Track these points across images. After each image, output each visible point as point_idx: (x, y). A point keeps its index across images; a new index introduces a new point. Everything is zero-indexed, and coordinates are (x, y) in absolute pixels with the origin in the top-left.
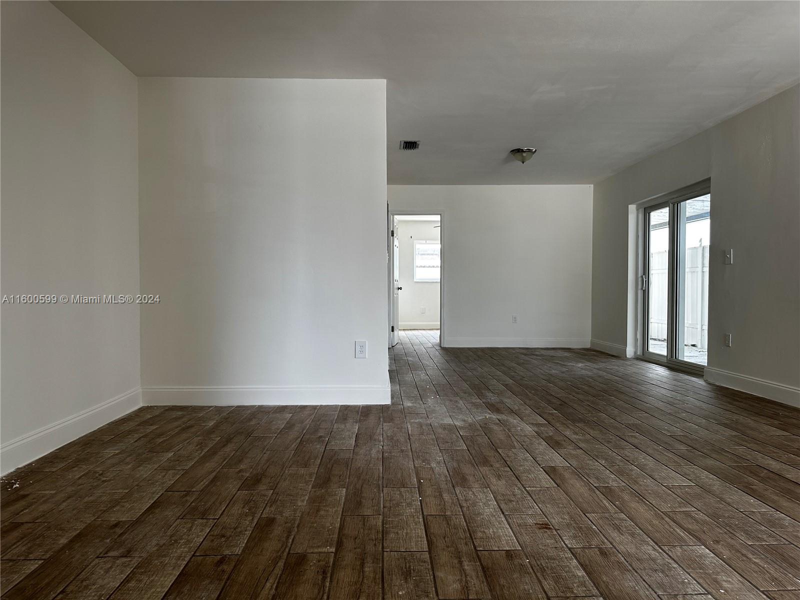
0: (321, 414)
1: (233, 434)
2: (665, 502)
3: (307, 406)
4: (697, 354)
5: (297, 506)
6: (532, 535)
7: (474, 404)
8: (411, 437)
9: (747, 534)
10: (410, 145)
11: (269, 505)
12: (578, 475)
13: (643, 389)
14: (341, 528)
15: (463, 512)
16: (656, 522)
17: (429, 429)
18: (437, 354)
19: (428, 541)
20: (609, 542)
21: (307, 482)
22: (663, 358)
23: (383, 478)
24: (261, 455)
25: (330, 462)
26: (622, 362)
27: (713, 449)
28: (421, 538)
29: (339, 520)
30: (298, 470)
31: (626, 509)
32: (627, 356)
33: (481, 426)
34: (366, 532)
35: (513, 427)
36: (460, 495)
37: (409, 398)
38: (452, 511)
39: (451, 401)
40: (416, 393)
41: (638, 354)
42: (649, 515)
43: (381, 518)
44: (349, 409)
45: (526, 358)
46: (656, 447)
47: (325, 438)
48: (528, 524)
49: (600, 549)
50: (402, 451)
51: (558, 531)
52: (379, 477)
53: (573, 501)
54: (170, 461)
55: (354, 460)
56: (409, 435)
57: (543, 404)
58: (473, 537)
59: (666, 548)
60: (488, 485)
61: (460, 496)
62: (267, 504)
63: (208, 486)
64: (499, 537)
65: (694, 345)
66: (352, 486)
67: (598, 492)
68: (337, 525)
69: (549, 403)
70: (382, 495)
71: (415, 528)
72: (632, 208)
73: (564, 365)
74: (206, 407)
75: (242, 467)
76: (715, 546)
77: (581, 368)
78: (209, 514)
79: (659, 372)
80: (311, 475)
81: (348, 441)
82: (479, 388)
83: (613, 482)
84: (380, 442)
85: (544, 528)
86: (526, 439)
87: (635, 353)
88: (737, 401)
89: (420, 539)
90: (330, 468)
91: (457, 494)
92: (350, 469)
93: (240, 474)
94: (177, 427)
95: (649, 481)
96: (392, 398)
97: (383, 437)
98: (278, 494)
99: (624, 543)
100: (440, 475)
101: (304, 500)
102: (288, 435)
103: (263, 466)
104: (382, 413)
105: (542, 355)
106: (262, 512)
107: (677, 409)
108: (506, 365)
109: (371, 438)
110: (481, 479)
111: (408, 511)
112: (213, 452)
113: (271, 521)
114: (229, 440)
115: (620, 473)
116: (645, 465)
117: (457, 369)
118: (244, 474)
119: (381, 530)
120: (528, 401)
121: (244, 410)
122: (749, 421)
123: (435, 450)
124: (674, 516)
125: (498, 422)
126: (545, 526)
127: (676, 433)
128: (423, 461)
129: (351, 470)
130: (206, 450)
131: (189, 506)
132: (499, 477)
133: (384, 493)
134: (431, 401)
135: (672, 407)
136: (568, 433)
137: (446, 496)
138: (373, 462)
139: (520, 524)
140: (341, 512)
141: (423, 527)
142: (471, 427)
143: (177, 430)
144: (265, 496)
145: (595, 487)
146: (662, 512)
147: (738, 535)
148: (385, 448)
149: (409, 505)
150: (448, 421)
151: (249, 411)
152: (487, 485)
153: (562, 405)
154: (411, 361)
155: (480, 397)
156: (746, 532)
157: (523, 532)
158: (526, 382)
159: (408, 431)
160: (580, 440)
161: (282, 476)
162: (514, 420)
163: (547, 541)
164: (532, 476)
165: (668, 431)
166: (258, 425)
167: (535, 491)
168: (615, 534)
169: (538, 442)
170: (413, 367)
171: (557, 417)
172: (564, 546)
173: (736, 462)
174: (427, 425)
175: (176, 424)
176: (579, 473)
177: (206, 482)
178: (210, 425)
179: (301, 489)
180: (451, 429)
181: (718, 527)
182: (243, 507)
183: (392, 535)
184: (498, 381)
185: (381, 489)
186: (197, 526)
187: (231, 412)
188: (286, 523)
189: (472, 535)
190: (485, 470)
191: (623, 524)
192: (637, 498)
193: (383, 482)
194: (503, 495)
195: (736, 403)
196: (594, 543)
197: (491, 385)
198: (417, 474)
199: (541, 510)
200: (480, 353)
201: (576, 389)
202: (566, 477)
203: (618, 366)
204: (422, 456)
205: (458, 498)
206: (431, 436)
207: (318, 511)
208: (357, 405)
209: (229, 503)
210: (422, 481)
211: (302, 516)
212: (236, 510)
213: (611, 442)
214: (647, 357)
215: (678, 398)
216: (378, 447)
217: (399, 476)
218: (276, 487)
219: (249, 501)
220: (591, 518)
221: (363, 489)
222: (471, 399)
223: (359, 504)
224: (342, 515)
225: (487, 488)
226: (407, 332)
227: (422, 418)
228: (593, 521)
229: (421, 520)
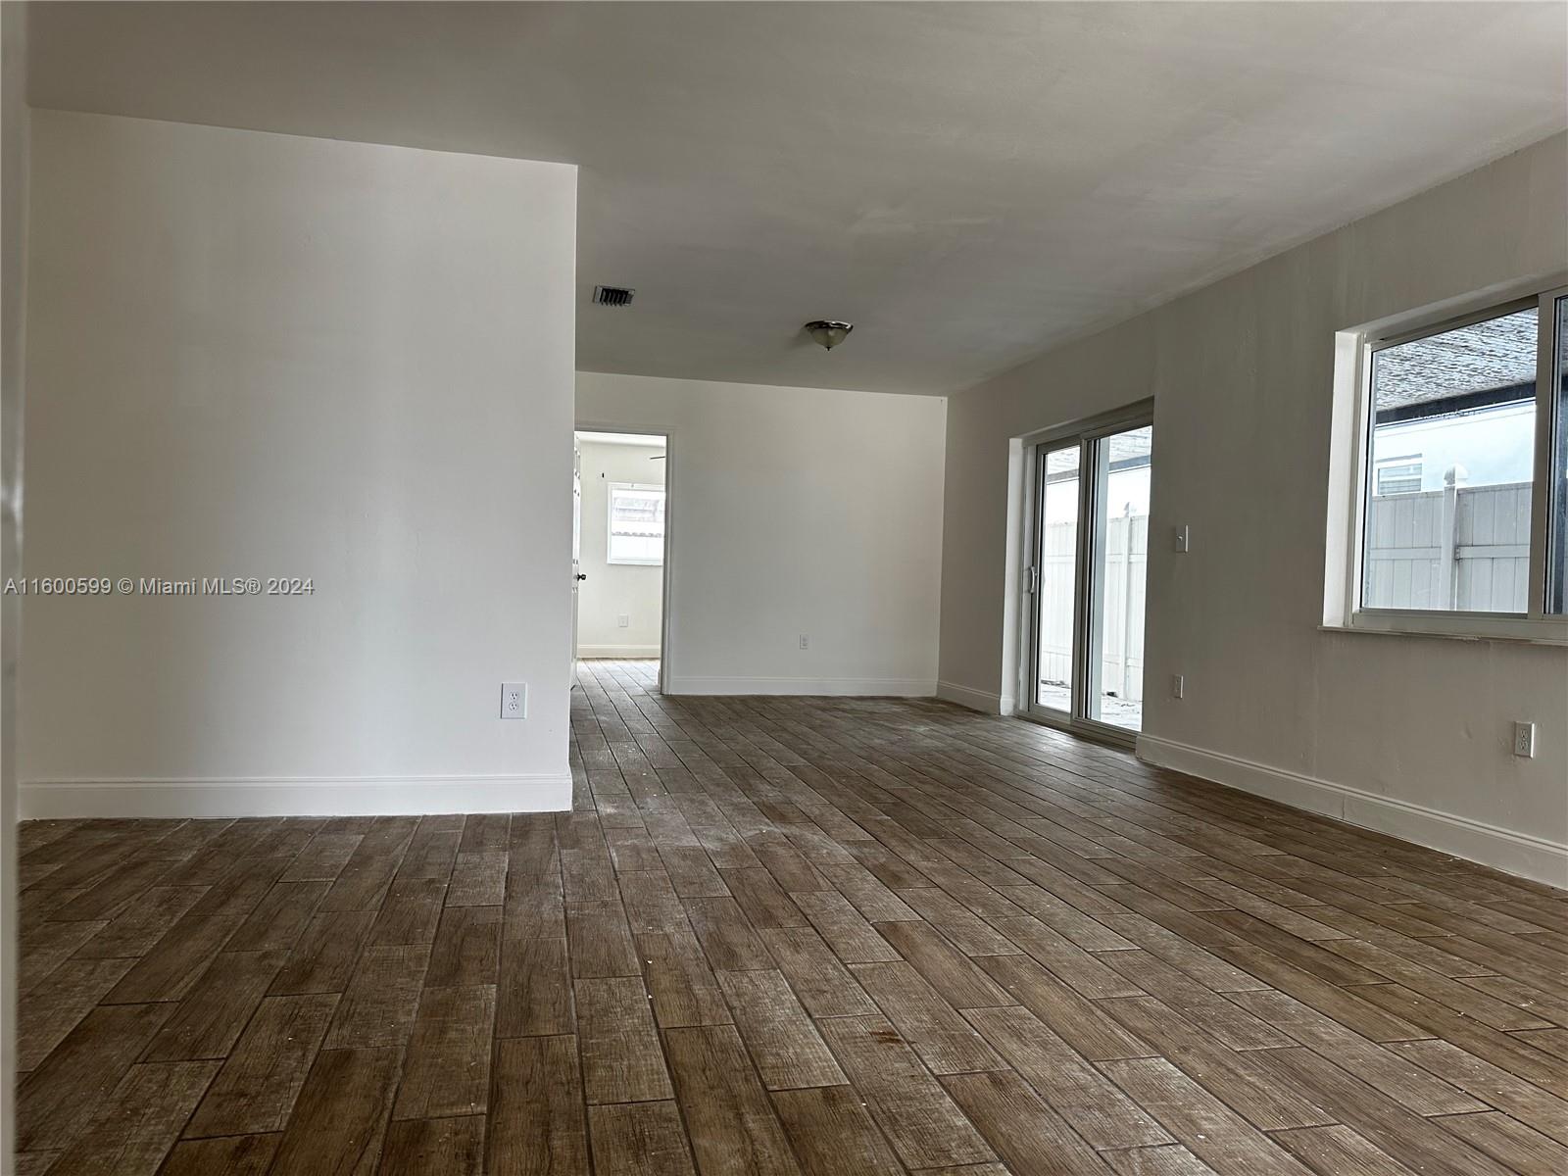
0: (428, 834)
1: (240, 878)
2: (1093, 982)
3: (394, 818)
4: (1118, 709)
5: (398, 1023)
6: (867, 1054)
7: (737, 807)
8: (620, 876)
9: (1232, 1033)
10: (615, 296)
11: (335, 1023)
12: (938, 937)
13: (1035, 773)
14: (495, 1064)
15: (734, 1019)
16: (1080, 1019)
17: (654, 860)
18: (653, 707)
19: (672, 1078)
20: (1006, 1060)
21: (412, 975)
22: (1065, 718)
23: (570, 959)
24: (307, 922)
25: (456, 931)
26: (994, 723)
27: (1163, 884)
28: (658, 1074)
29: (489, 1047)
30: (390, 949)
31: (1028, 998)
32: (1002, 713)
33: (752, 849)
34: (548, 1068)
35: (814, 849)
36: (726, 985)
37: (609, 798)
38: (714, 1019)
39: (692, 801)
40: (623, 786)
41: (1021, 708)
42: (1068, 1007)
43: (575, 1040)
44: (486, 822)
45: (826, 716)
46: (1067, 881)
47: (441, 882)
48: (858, 1035)
49: (991, 1074)
50: (605, 904)
51: (913, 1045)
52: (563, 958)
53: (934, 987)
54: (100, 940)
55: (507, 927)
56: (615, 871)
57: (864, 804)
58: (759, 1066)
59: (1102, 1066)
60: (778, 964)
61: (726, 988)
62: (331, 1023)
63: (194, 990)
64: (807, 1063)
65: (1112, 694)
66: (509, 977)
67: (976, 968)
68: (485, 1057)
69: (875, 800)
70: (572, 994)
71: (645, 1055)
72: (1016, 444)
73: (893, 729)
74: (172, 820)
75: (267, 946)
76: (1184, 1058)
77: (924, 734)
78: (206, 1050)
79: (1057, 742)
80: (419, 959)
81: (491, 887)
82: (744, 776)
83: (1001, 947)
84: (557, 887)
85: (887, 1041)
86: (839, 872)
87: (1016, 706)
88: (1195, 795)
89: (656, 1077)
90: (459, 943)
91: (721, 984)
92: (501, 945)
93: (266, 962)
94: (111, 865)
95: (1062, 945)
96: (575, 798)
97: (562, 877)
98: (352, 1000)
99: (1031, 1061)
100: (683, 948)
101: (410, 1011)
102: (361, 879)
103: (314, 943)
104: (557, 830)
105: (852, 711)
106: (324, 1040)
107: (1095, 811)
108: (789, 729)
109: (538, 879)
110: (762, 952)
111: (628, 1022)
112: (200, 916)
113: (345, 1058)
114: (230, 892)
115: (1012, 931)
116: (1052, 915)
117: (698, 738)
118: (273, 962)
119: (577, 1064)
120: (835, 799)
121: (257, 827)
122: (1217, 832)
123: (669, 900)
124: (1110, 1006)
125: (785, 840)
126: (889, 1038)
127: (1097, 855)
128: (649, 923)
129: (504, 947)
130: (181, 915)
131: (157, 1035)
132: (796, 947)
133: (577, 990)
134: (652, 803)
135: (1086, 808)
136: (912, 858)
137: (699, 989)
138: (547, 929)
139: (844, 1036)
140: (491, 1032)
141: (660, 1053)
142: (735, 851)
143: (109, 873)
144: (325, 1006)
145: (970, 958)
146: (1090, 1001)
147: (1217, 1035)
148: (568, 899)
149: (629, 1010)
150: (690, 841)
151: (269, 830)
152: (774, 964)
153: (898, 806)
154: (605, 722)
155: (747, 792)
156: (1229, 1029)
157: (849, 1049)
158: (828, 763)
159: (612, 863)
160: (935, 870)
161: (357, 963)
162: (814, 837)
163: (896, 1065)
164: (855, 942)
165: (1086, 851)
166: (294, 859)
167: (864, 970)
168: (1012, 1046)
169: (860, 877)
170: (609, 735)
171: (891, 827)
172: (927, 1072)
173: (1203, 905)
174: (649, 850)
175: (106, 858)
176: (941, 932)
177: (190, 981)
178: (185, 859)
179: (402, 989)
180: (699, 856)
181: (1185, 1023)
182: (280, 1032)
183: (601, 1072)
184: (778, 761)
185: (569, 982)
186: (181, 1076)
187: (230, 831)
188: (377, 1060)
189: (757, 1062)
190: (768, 933)
191: (1025, 1027)
192: (1045, 977)
193: (571, 969)
194: (806, 981)
195: (1194, 799)
196: (980, 1063)
197: (765, 770)
198: (639, 948)
199: (878, 1006)
200: (739, 707)
201: (921, 776)
202: (917, 940)
203: (988, 731)
204: (644, 913)
205: (722, 993)
206: (658, 872)
207: (443, 1031)
208: (503, 815)
209: (248, 1023)
210: (650, 962)
211: (410, 1042)
212: (266, 1036)
213: (989, 873)
214: (1033, 714)
215: (1097, 791)
216: (555, 898)
217: (603, 952)
218: (347, 986)
219: (292, 1019)
220: (969, 1018)
221: (532, 984)
222: (731, 796)
223: (528, 1014)
224: (494, 1038)
225: (775, 969)
226: (591, 664)
227: (637, 836)
228: (972, 1023)
229: (655, 1038)
